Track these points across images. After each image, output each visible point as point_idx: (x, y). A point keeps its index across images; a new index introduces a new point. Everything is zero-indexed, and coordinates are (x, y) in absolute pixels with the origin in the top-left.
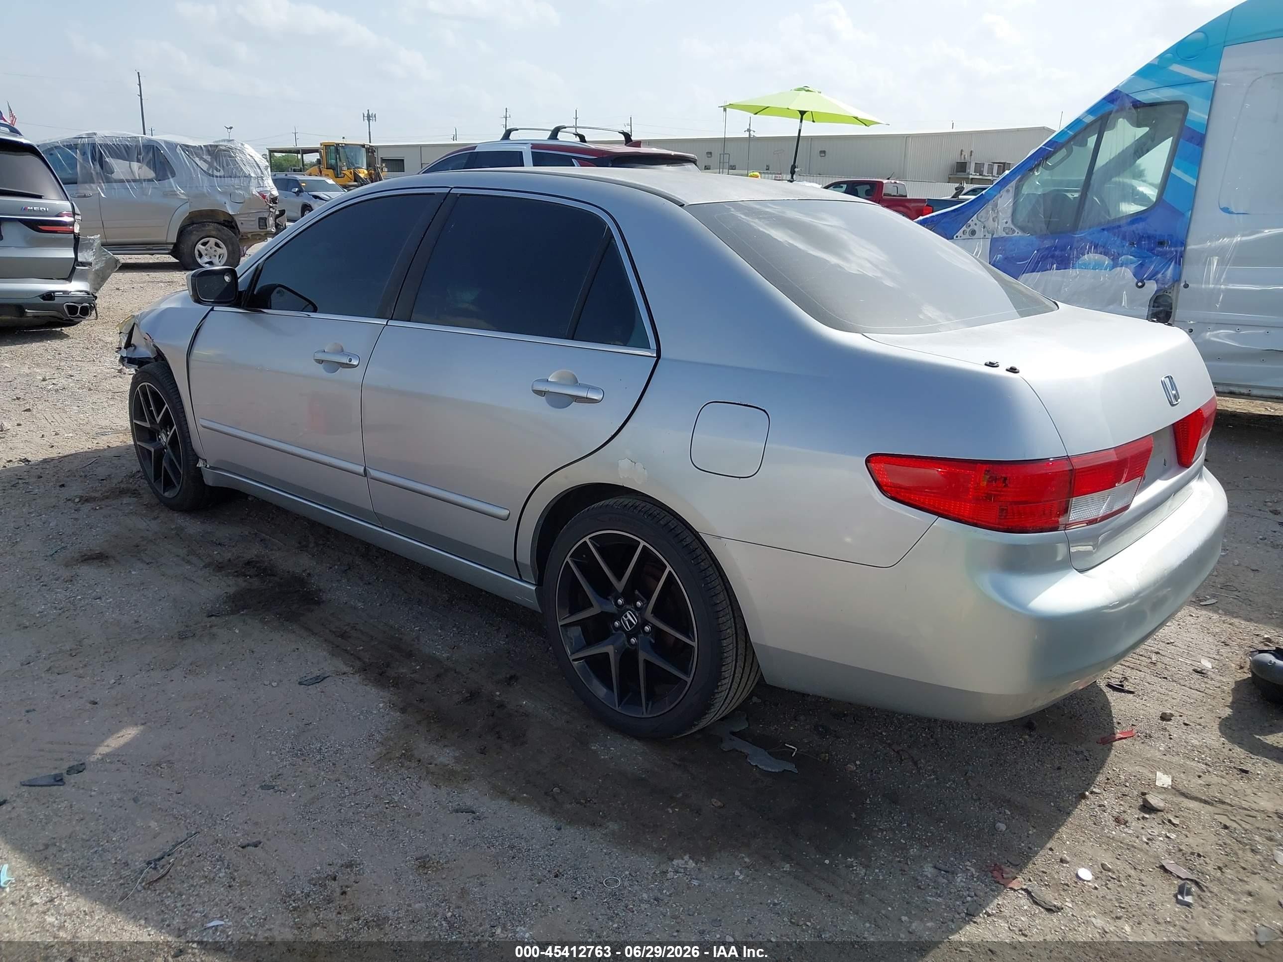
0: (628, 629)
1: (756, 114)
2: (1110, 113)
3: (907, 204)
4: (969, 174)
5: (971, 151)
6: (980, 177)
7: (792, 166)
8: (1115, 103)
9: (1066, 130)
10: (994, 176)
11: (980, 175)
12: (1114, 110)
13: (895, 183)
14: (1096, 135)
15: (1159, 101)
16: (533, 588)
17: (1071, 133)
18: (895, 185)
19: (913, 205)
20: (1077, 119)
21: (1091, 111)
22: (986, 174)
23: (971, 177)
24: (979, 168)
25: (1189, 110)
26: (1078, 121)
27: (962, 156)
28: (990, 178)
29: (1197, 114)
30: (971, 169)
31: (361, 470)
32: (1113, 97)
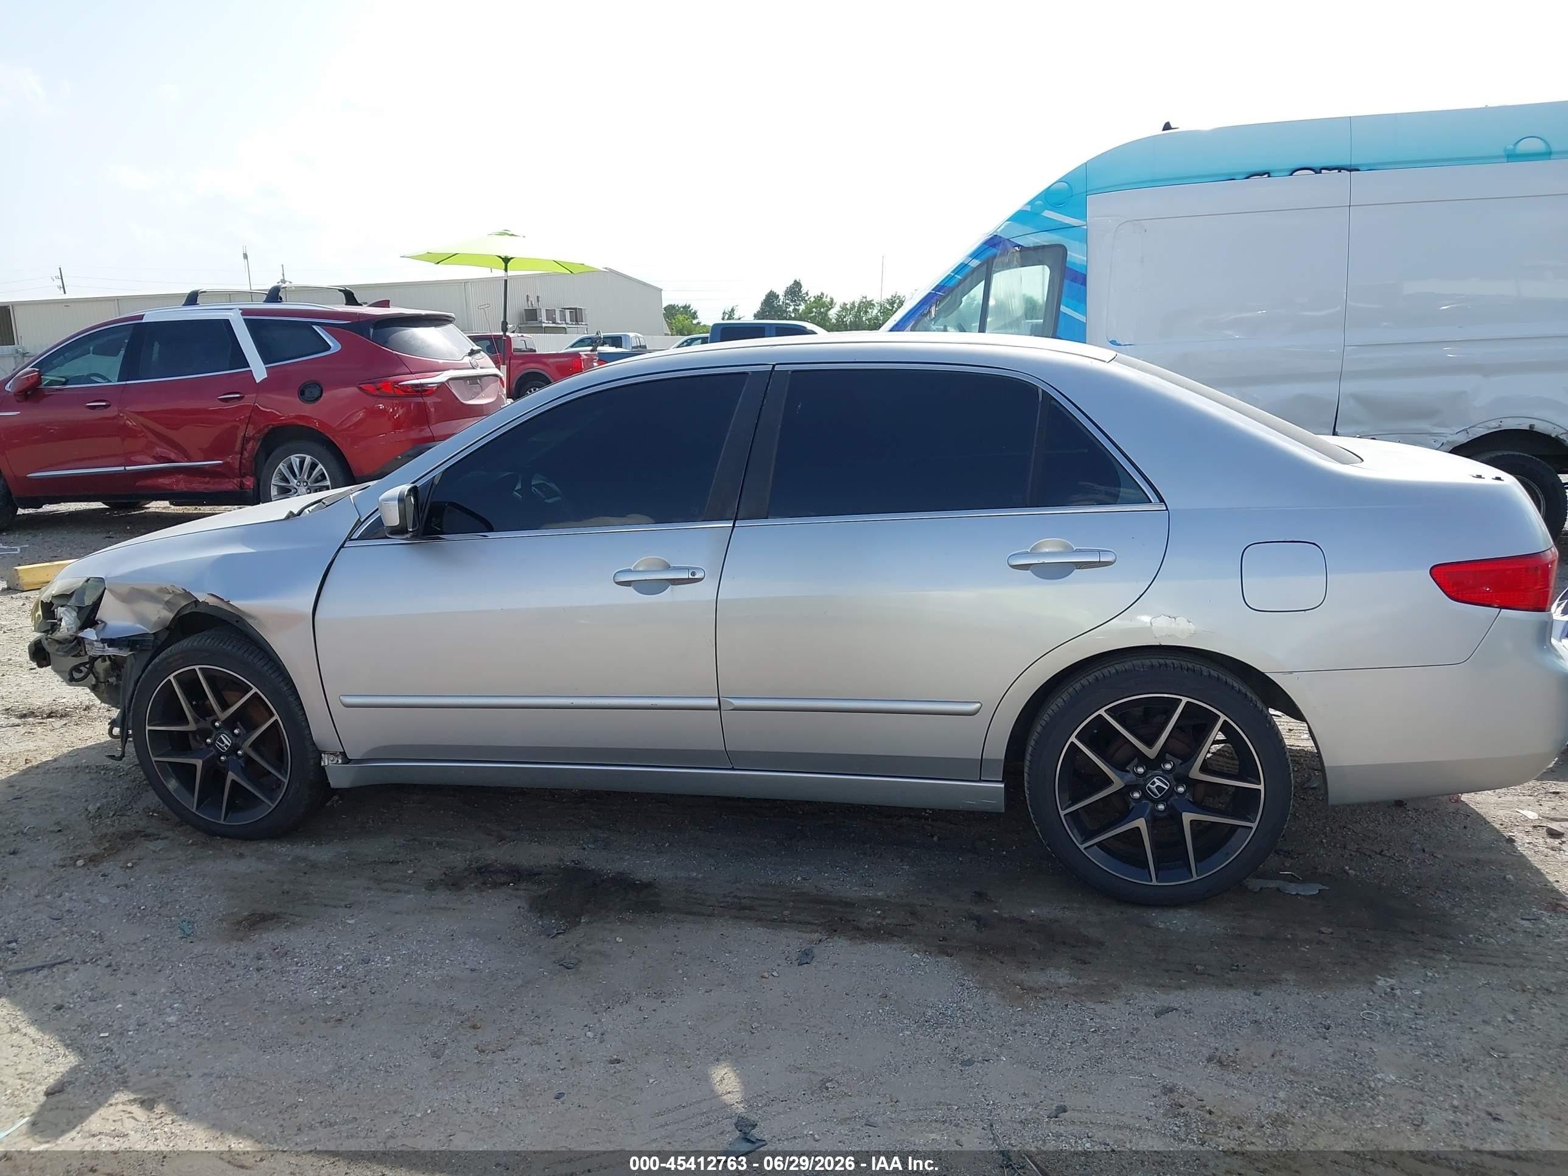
0: (1156, 795)
1: (438, 263)
2: (995, 257)
3: (545, 360)
4: (541, 322)
5: (538, 297)
6: (554, 325)
7: (503, 322)
8: (997, 247)
9: (953, 274)
10: (568, 324)
11: (553, 323)
12: (998, 254)
13: (522, 336)
14: (984, 282)
15: (1039, 245)
16: (1002, 786)
17: (959, 277)
18: (522, 338)
19: (551, 360)
20: (962, 263)
21: (975, 255)
22: (560, 322)
23: (544, 325)
24: (550, 315)
25: (1068, 253)
26: (962, 267)
27: (529, 302)
28: (564, 326)
29: (1075, 256)
30: (543, 317)
31: (715, 702)
32: (993, 242)
